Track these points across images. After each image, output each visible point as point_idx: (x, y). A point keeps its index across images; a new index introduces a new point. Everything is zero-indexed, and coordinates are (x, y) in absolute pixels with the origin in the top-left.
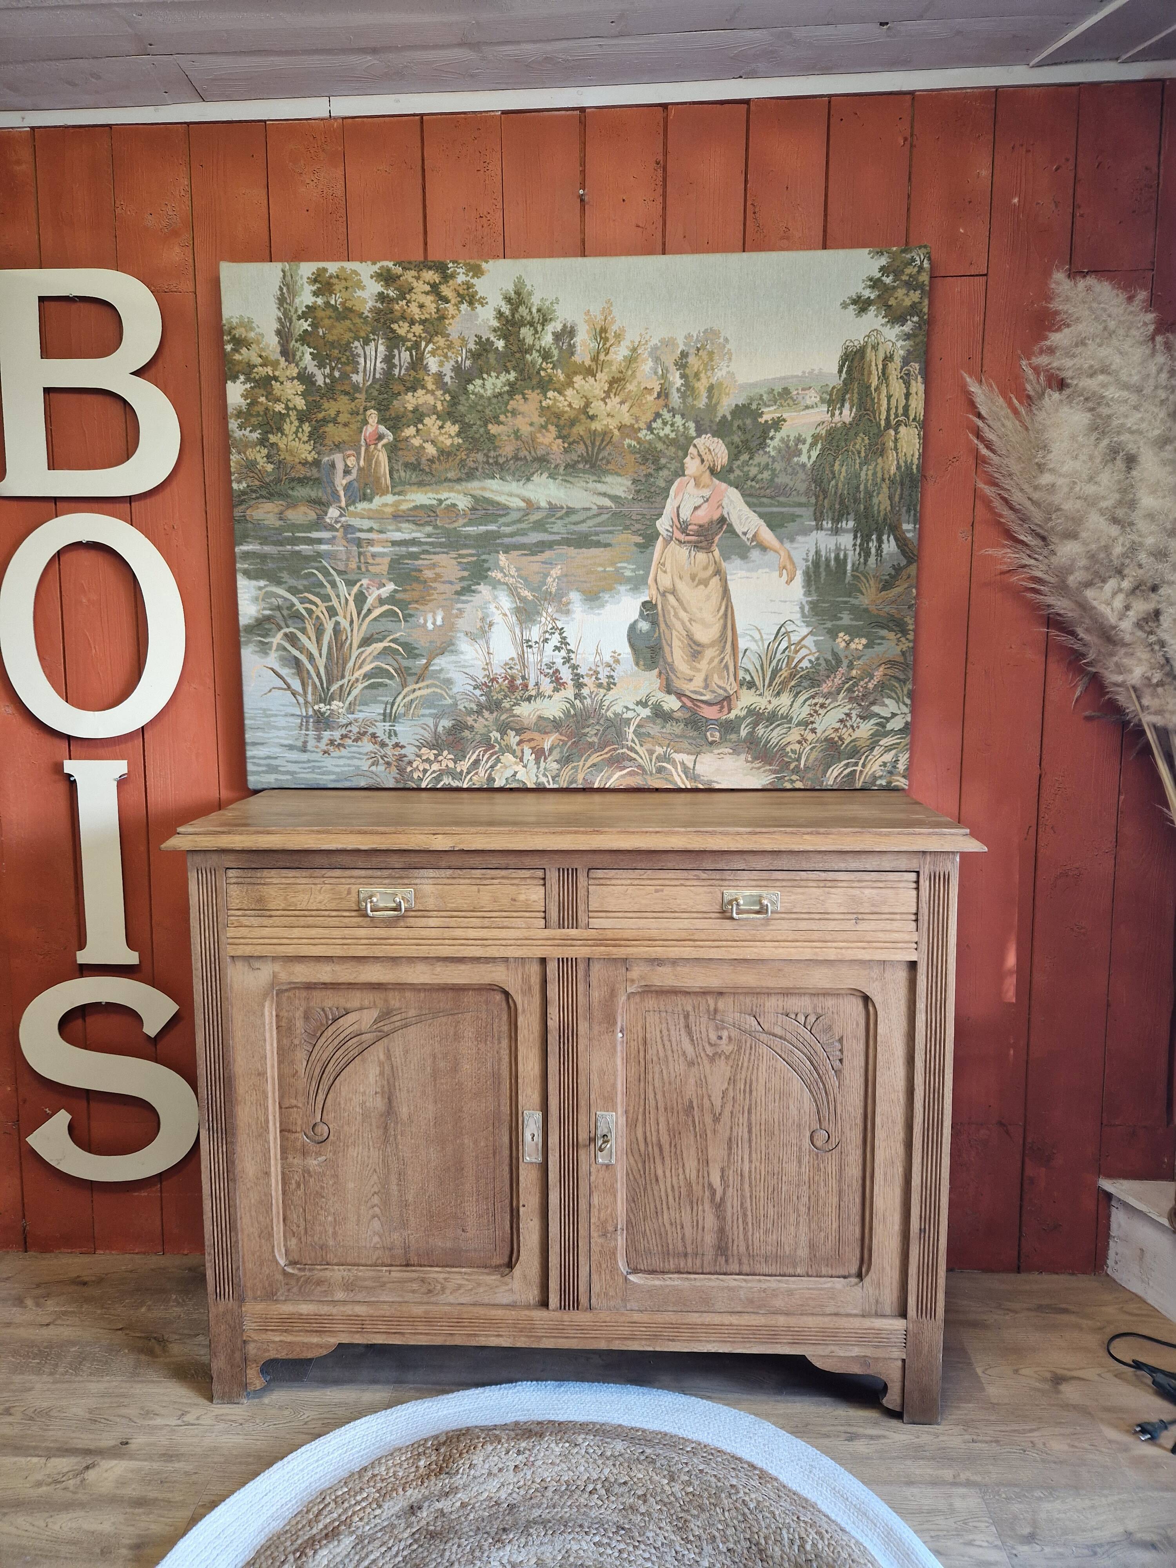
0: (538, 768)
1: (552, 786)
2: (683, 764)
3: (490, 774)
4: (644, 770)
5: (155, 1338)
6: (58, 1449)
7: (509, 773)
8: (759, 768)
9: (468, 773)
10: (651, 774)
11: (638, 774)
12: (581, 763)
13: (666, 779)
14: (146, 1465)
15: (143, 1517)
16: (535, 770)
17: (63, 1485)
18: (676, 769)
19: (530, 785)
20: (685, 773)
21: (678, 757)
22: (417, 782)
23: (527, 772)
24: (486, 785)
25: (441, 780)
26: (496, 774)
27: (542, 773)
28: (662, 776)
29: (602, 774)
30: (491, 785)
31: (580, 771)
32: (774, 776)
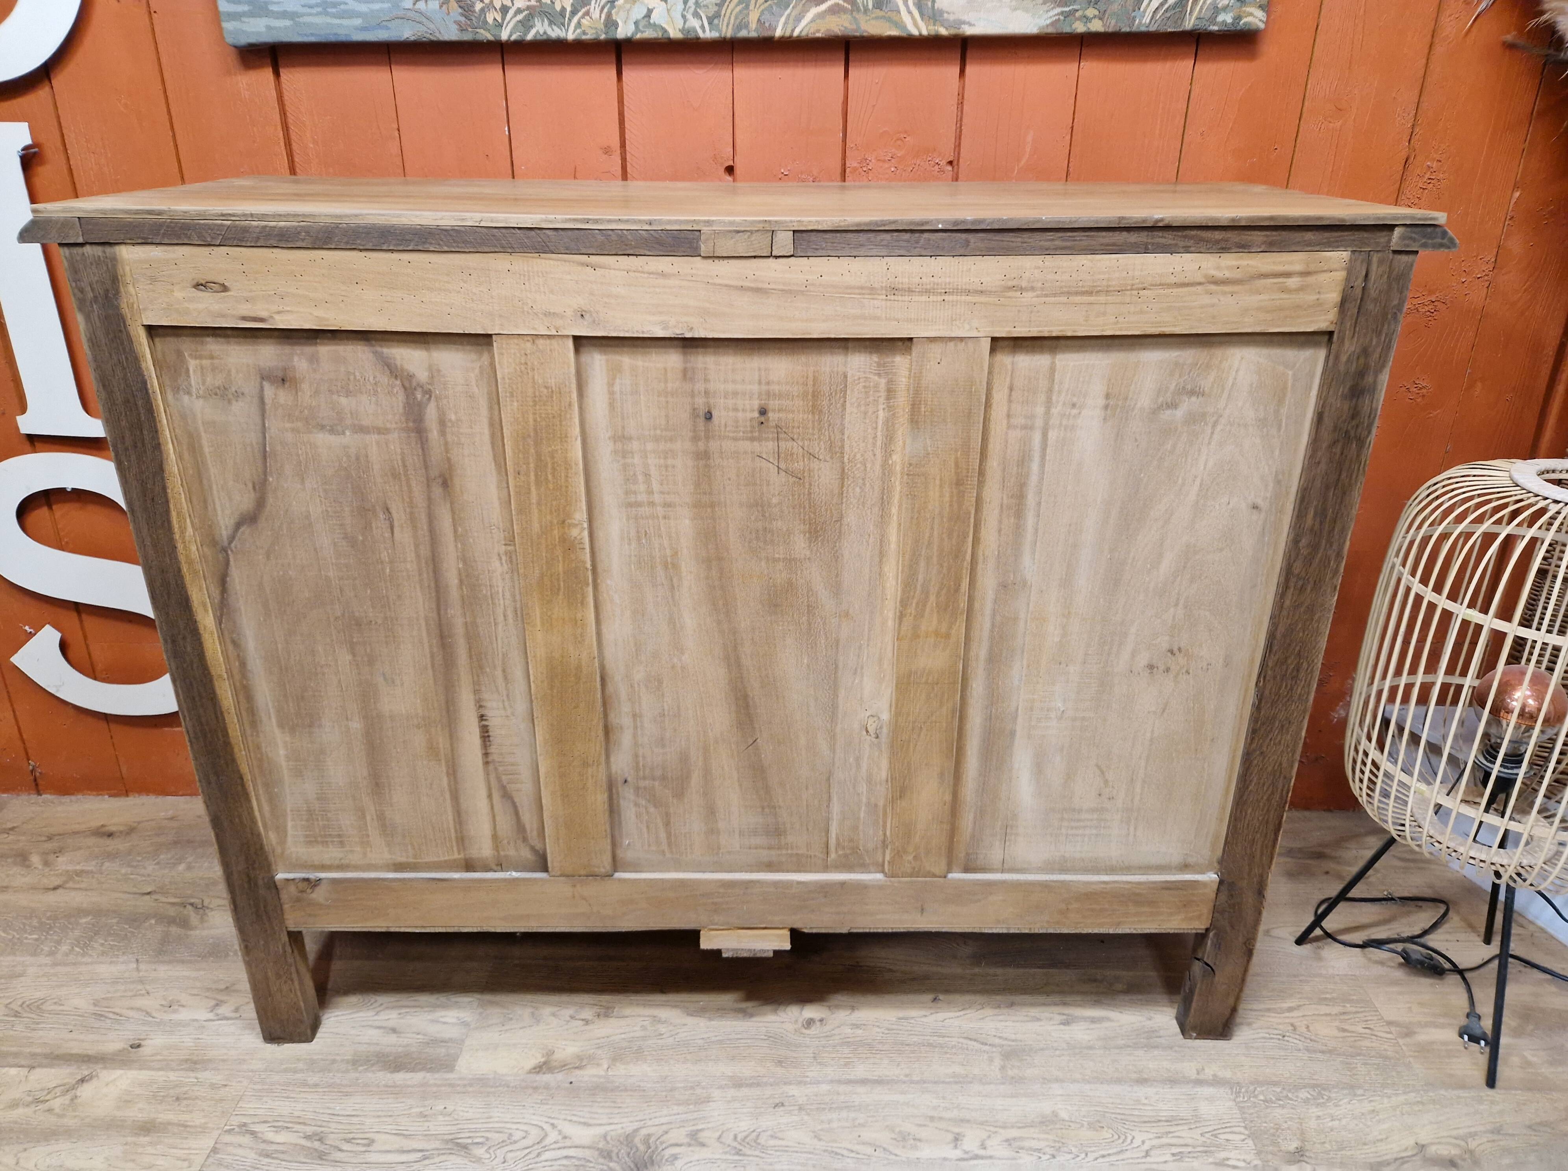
0: (685, 2)
1: (708, 34)
3: (609, 15)
4: (853, 3)
5: (192, 904)
6: (46, 1056)
7: (638, 12)
9: (574, 13)
10: (866, 10)
11: (844, 10)
13: (889, 20)
14: (160, 1076)
15: (150, 1150)
16: (680, 6)
17: (46, 1106)
19: (674, 33)
20: (920, 8)
22: (493, 32)
23: (668, 10)
24: (603, 37)
25: (532, 27)
26: (617, 13)
27: (692, 10)
28: (881, 13)
29: (788, 11)
30: (611, 36)
31: (752, 7)
32: (1059, 10)
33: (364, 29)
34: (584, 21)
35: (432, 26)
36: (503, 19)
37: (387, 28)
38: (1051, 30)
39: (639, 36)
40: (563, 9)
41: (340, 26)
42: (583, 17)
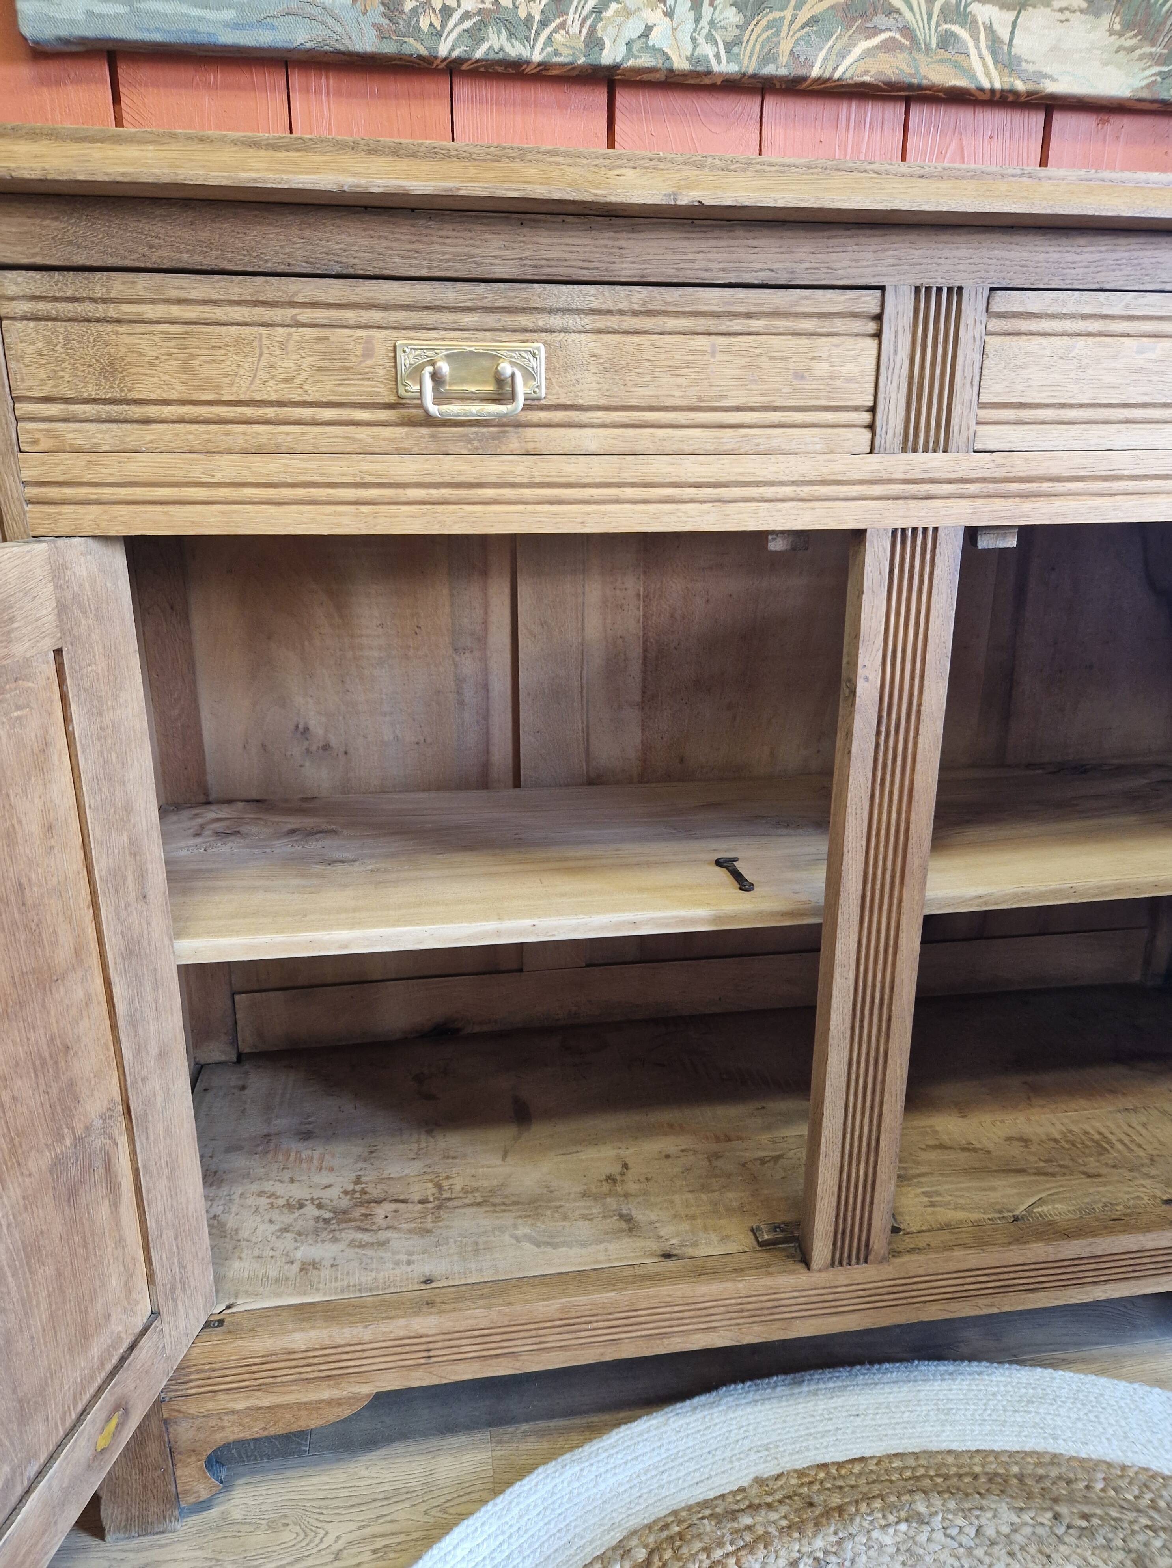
0: (697, 20)
1: (725, 67)
2: (990, 29)
3: (593, 30)
4: (913, 39)
7: (632, 29)
8: (1132, 50)
9: (544, 24)
10: (928, 50)
11: (901, 47)
12: (788, 14)
13: (956, 65)
16: (690, 25)
18: (977, 40)
19: (680, 63)
20: (994, 53)
21: (984, 13)
22: (428, 43)
23: (674, 30)
24: (581, 61)
25: (483, 39)
26: (604, 29)
27: (705, 32)
28: (948, 56)
29: (831, 43)
30: (592, 60)
31: (784, 34)
32: (1156, 69)
33: (236, 26)
34: (557, 37)
35: (338, 29)
36: (443, 26)
37: (273, 28)
38: (1145, 94)
39: (631, 63)
40: (530, 17)
41: (201, 19)
42: (555, 31)
